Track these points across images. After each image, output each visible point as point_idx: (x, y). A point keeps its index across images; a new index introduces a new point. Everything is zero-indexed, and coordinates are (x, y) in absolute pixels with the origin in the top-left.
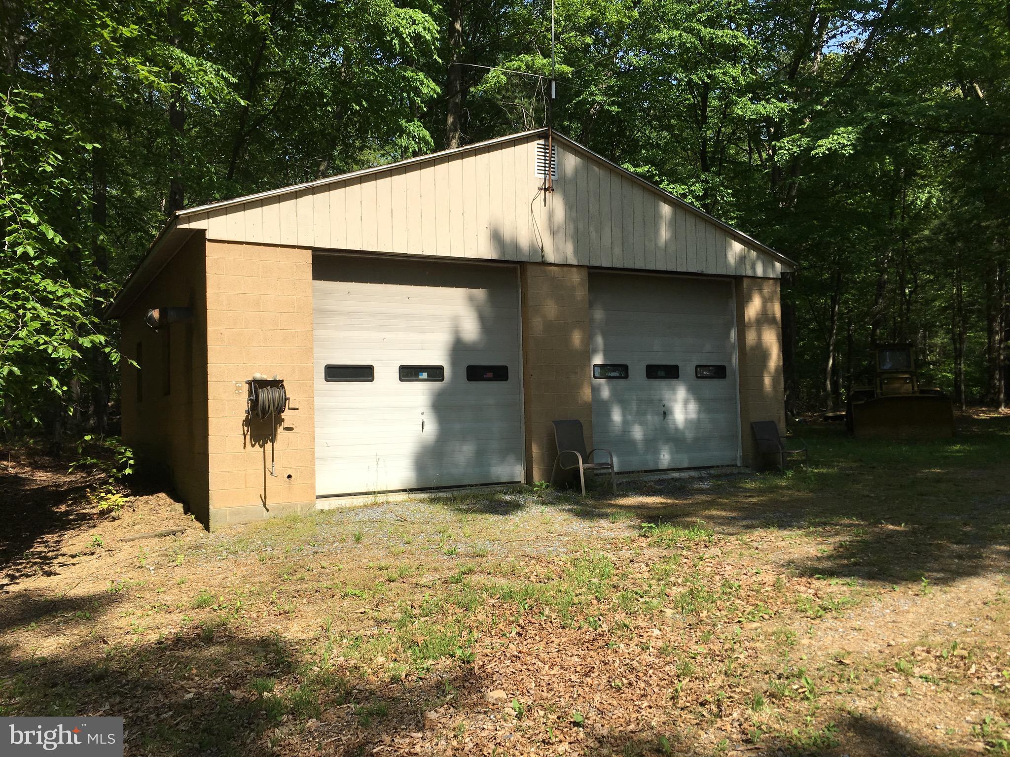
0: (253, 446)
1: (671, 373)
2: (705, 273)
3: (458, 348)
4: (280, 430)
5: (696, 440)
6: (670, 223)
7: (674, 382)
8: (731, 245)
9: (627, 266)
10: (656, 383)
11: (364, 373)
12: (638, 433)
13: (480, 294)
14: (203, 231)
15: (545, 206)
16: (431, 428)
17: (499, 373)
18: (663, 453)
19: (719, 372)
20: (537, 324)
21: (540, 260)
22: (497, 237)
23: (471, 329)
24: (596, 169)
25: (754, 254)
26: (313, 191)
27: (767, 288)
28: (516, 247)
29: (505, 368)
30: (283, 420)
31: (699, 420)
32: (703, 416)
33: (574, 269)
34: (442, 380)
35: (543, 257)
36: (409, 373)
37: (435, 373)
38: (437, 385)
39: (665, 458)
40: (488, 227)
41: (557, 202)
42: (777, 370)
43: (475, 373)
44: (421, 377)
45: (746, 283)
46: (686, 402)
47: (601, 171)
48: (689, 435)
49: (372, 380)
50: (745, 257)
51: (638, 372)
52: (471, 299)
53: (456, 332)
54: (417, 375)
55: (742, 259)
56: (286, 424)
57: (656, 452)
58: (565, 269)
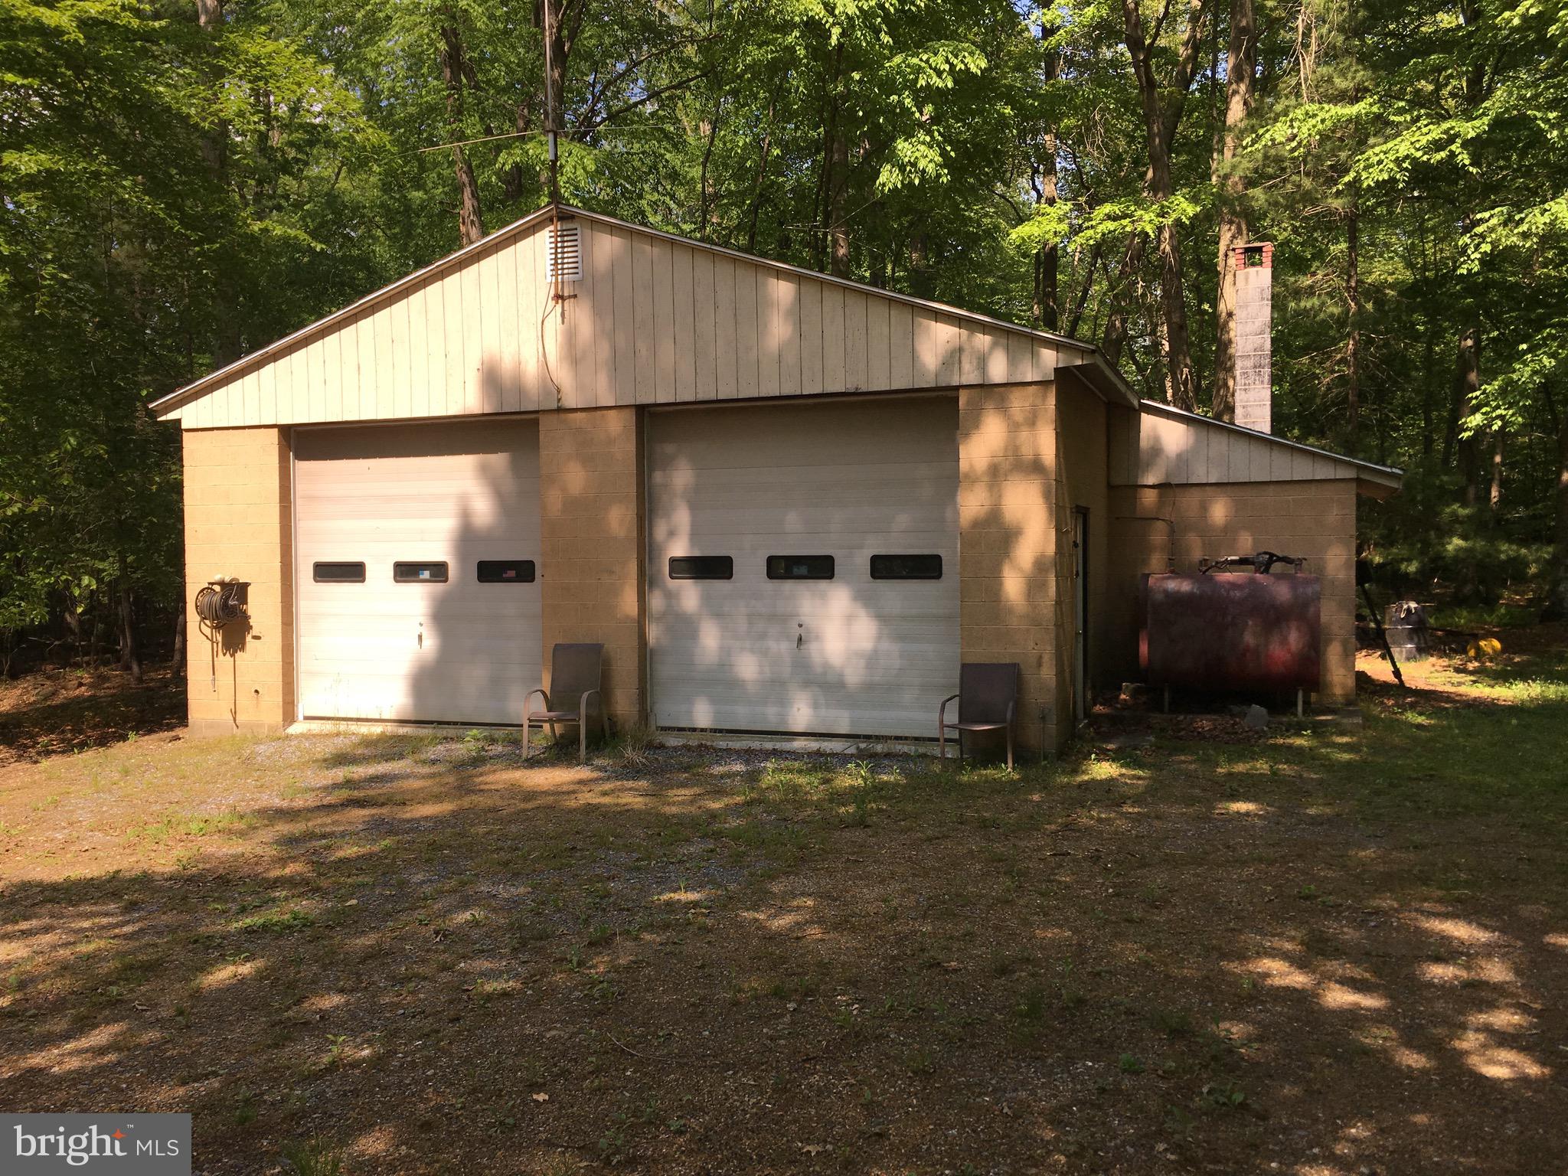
0: (224, 655)
1: (820, 568)
2: (864, 389)
3: (467, 536)
4: (249, 638)
5: (869, 687)
6: (789, 313)
7: (823, 584)
8: (928, 328)
9: (701, 397)
10: (788, 586)
11: (352, 572)
12: (748, 668)
13: (498, 460)
14: (179, 421)
15: (563, 323)
16: (430, 643)
17: (523, 572)
18: (796, 706)
19: (925, 567)
20: (554, 499)
21: (554, 406)
22: (491, 379)
23: (483, 508)
24: (648, 248)
25: (983, 340)
26: (275, 357)
27: (1019, 403)
28: (519, 389)
29: (530, 565)
30: (251, 627)
31: (875, 651)
32: (886, 645)
33: (612, 413)
34: (446, 581)
35: (559, 400)
36: (406, 571)
37: (438, 571)
38: (439, 587)
39: (801, 714)
40: (480, 367)
41: (582, 316)
42: (1040, 565)
43: (490, 572)
44: (421, 577)
45: (963, 398)
46: (850, 619)
47: (656, 250)
48: (854, 676)
49: (363, 581)
50: (961, 350)
51: (750, 567)
52: (484, 470)
53: (465, 516)
54: (416, 574)
55: (954, 356)
56: (254, 632)
57: (783, 702)
58: (599, 413)
